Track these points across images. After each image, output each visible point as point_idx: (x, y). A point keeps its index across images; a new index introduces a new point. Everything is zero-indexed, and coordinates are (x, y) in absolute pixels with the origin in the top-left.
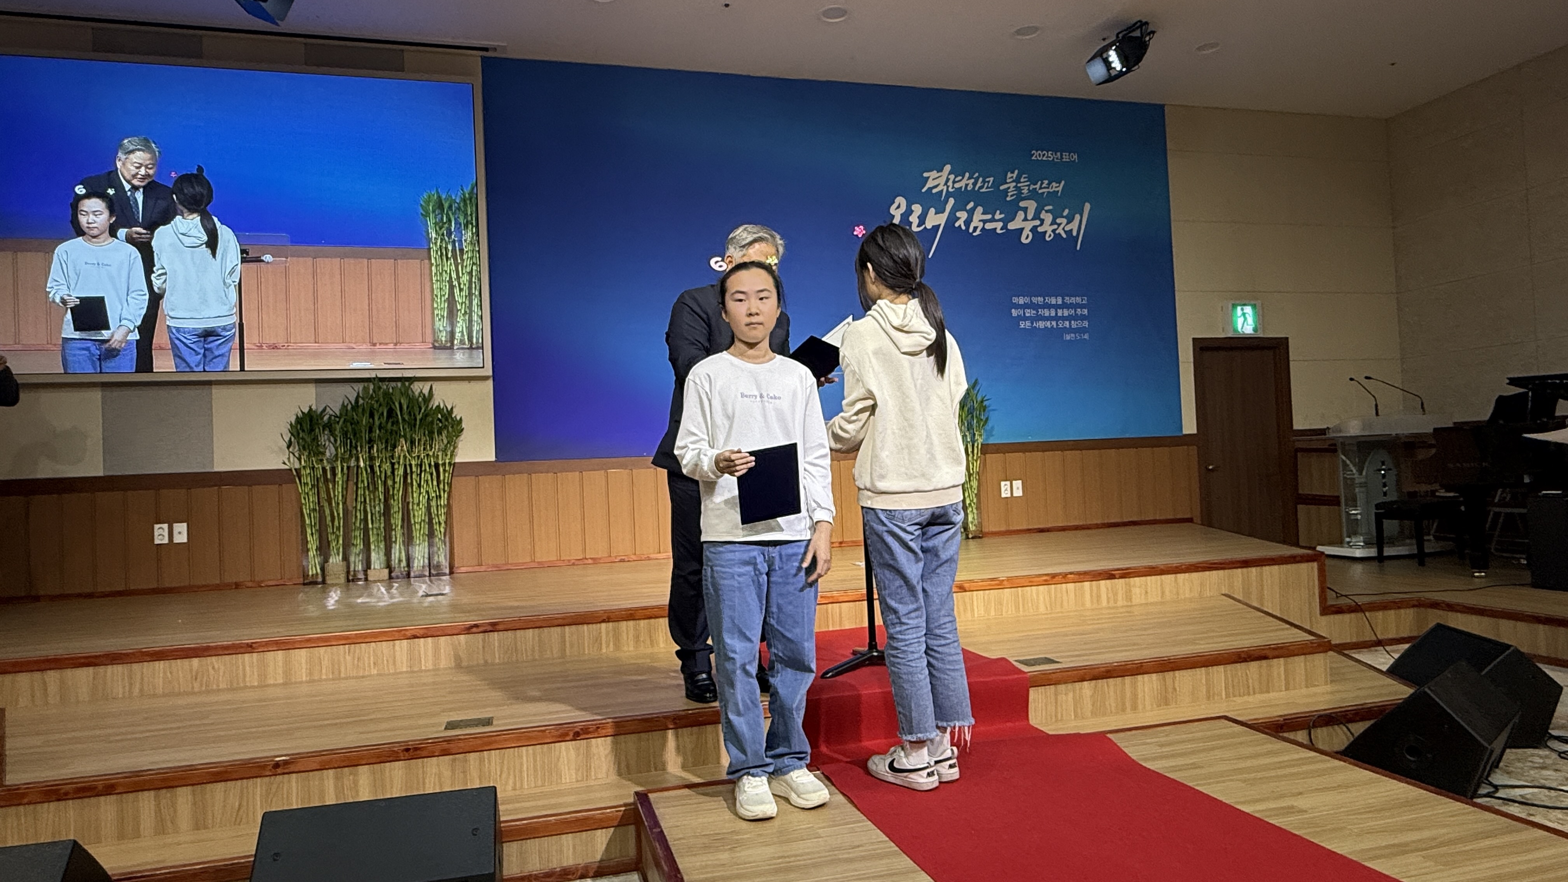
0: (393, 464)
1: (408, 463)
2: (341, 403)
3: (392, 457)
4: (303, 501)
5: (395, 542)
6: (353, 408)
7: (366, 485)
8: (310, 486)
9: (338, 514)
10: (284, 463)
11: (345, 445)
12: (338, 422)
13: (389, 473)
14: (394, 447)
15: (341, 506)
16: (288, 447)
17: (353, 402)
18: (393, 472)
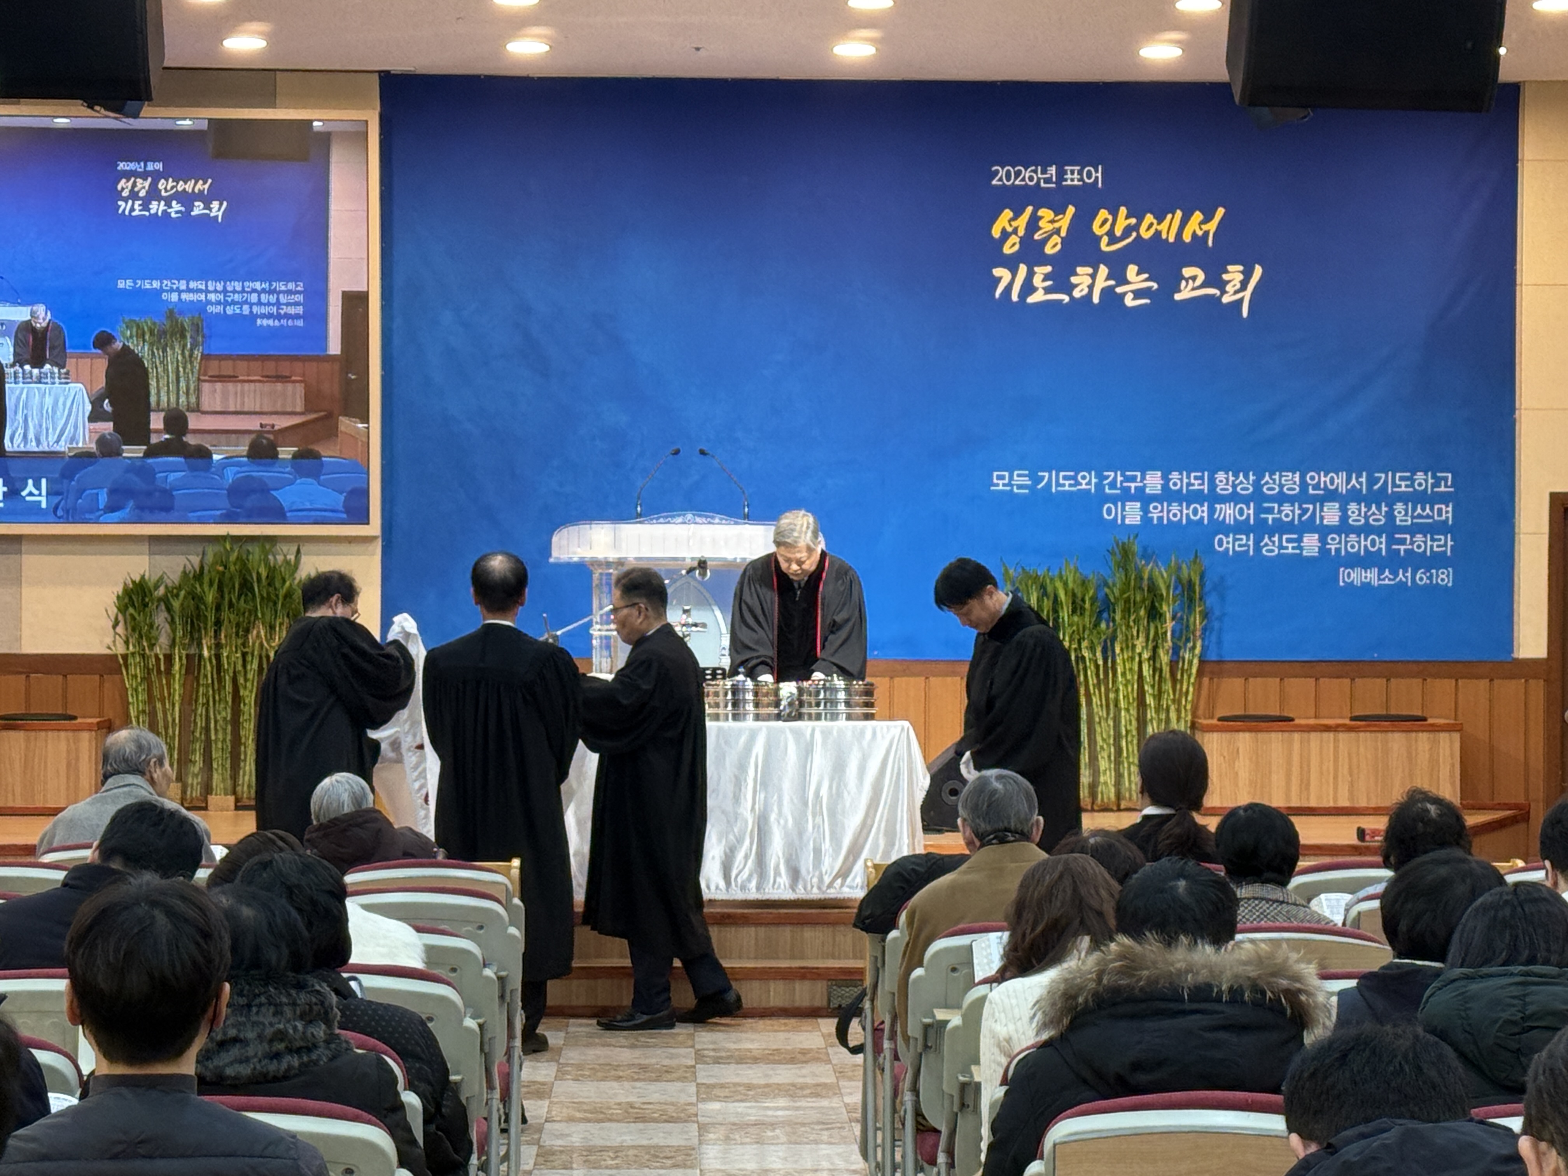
0: (244, 655)
1: (264, 654)
2: (181, 569)
3: (244, 645)
4: (130, 700)
5: (245, 760)
6: (194, 576)
7: (210, 681)
8: (139, 680)
9: (174, 720)
10: (109, 648)
11: (185, 625)
12: (177, 596)
13: (239, 667)
14: (247, 631)
15: (177, 709)
16: (114, 627)
17: (198, 570)
18: (244, 666)
